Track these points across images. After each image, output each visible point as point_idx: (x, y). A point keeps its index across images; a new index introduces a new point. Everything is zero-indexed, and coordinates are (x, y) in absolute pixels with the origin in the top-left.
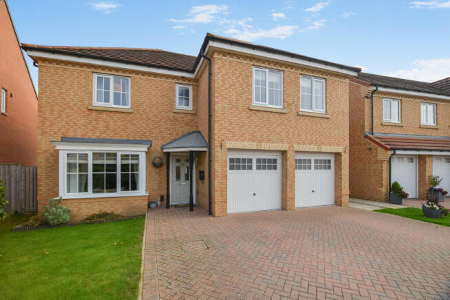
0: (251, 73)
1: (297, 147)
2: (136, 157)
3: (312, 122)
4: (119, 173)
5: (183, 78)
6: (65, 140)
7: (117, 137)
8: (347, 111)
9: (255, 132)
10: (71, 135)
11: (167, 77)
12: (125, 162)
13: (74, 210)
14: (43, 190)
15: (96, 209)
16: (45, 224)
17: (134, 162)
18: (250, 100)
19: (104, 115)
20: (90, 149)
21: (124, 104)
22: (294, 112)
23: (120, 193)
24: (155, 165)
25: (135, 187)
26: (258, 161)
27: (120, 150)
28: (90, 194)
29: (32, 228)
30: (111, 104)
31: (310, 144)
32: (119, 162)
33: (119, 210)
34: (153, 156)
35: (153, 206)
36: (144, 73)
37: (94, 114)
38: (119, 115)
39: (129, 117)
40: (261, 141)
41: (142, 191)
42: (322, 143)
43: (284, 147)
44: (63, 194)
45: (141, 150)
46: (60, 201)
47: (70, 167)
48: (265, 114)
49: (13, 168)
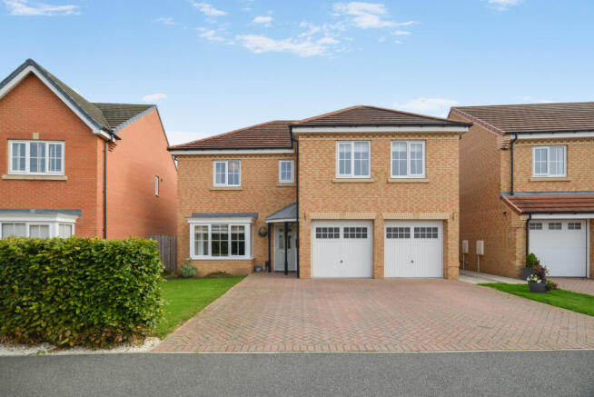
0: (335, 148)
1: (387, 215)
2: (242, 228)
3: (407, 188)
4: (230, 240)
5: (285, 154)
6: (195, 216)
7: (231, 212)
8: (456, 172)
9: (339, 203)
10: (198, 211)
11: (270, 155)
12: (234, 232)
13: (200, 269)
14: (181, 252)
15: (214, 269)
16: (181, 276)
17: (241, 232)
18: (334, 173)
19: (221, 194)
20: (209, 222)
21: (237, 183)
22: (383, 181)
23: (230, 257)
24: (261, 235)
25: (242, 253)
26: (346, 230)
27: (231, 222)
28: (210, 257)
29: (174, 278)
30: (226, 185)
31: (404, 212)
32: (230, 233)
33: (230, 270)
34: (259, 226)
35: (258, 269)
36: (251, 155)
37: (214, 193)
38: (232, 193)
39: (239, 194)
40: (345, 211)
41: (247, 256)
42: (420, 210)
43: (372, 215)
44: (193, 256)
45: (246, 222)
46: (190, 261)
47: (197, 236)
48: (350, 186)
49: (163, 237)
